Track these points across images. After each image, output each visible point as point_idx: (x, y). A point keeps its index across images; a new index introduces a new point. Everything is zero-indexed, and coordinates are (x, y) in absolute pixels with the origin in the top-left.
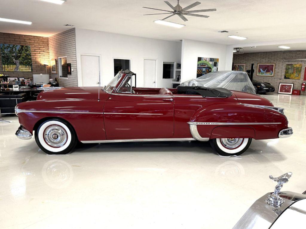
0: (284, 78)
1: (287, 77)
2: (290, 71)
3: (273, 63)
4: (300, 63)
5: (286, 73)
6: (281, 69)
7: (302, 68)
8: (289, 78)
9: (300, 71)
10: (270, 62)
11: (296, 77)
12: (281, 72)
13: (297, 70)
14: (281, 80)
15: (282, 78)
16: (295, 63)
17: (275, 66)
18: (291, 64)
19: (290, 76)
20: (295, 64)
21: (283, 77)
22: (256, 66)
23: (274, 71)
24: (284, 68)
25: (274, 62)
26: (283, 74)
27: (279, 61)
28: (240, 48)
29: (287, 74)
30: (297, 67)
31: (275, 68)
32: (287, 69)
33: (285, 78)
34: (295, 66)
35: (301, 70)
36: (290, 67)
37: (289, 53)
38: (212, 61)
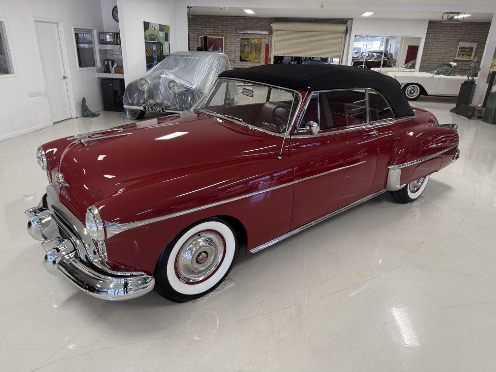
0: (239, 60)
1: (243, 58)
2: (247, 49)
3: (222, 36)
4: (259, 37)
5: (242, 52)
6: (234, 46)
7: (262, 45)
8: (246, 61)
9: (260, 50)
10: (217, 33)
11: (255, 59)
12: (234, 50)
13: (256, 48)
14: (235, 64)
15: (237, 60)
16: (252, 37)
17: (225, 40)
18: (246, 37)
19: (248, 57)
20: (253, 39)
21: (238, 58)
22: (196, 40)
23: (225, 49)
24: (238, 44)
25: (223, 34)
26: (238, 54)
27: (230, 32)
28: (191, 7)
29: (243, 54)
30: (255, 43)
31: (226, 44)
32: (242, 47)
33: (241, 60)
34: (253, 42)
35: (261, 48)
36: (246, 43)
37: (243, 20)
38: (162, 31)
